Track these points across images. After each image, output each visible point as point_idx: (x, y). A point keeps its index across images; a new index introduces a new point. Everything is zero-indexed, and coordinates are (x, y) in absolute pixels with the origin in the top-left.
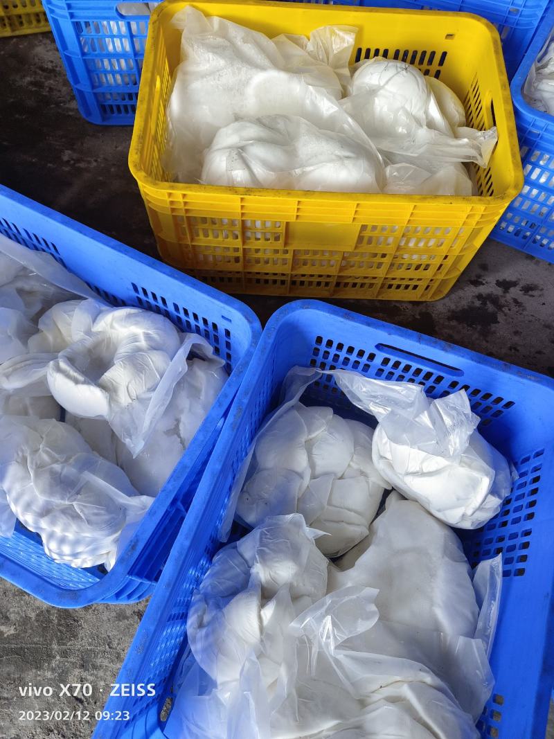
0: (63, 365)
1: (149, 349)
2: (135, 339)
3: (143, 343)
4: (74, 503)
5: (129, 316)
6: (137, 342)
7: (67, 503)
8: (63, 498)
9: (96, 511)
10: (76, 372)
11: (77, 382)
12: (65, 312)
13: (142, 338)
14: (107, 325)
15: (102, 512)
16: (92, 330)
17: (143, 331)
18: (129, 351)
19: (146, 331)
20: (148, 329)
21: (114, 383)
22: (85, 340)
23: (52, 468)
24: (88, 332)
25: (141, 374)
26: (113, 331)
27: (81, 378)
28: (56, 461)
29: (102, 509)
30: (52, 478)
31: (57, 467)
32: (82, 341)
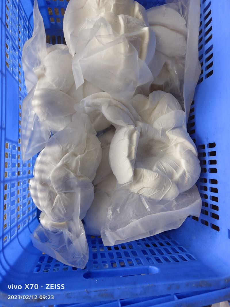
0: (135, 136)
1: (176, 183)
2: (177, 167)
3: (177, 176)
4: (58, 195)
5: (190, 151)
6: (176, 170)
7: (56, 191)
8: (57, 189)
9: (61, 209)
10: (135, 150)
11: (129, 156)
12: (168, 105)
13: (181, 172)
14: (175, 140)
15: (63, 212)
16: (167, 132)
17: (185, 169)
18: (167, 170)
19: (186, 172)
20: (188, 172)
21: (142, 178)
22: (158, 133)
23: (69, 173)
24: (164, 131)
25: (157, 190)
26: (174, 147)
27: (133, 156)
28: (75, 172)
29: (64, 211)
30: (64, 177)
31: (72, 175)
32: (156, 131)
